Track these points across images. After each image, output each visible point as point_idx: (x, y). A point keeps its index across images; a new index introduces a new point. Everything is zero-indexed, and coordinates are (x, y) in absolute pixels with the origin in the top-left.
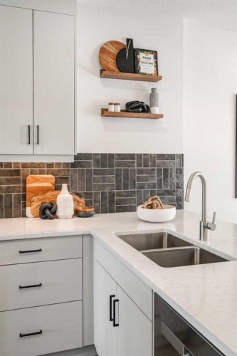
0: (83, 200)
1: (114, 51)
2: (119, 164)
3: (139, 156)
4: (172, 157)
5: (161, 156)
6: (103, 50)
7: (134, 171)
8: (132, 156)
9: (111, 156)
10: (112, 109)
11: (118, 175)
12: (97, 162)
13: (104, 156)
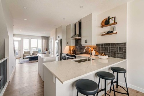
0: (98, 53)
1: (105, 21)
2: (106, 46)
3: (111, 44)
4: (122, 43)
5: (118, 44)
6: (102, 22)
7: (110, 47)
8: (109, 44)
9: (104, 44)
10: (103, 34)
11: (106, 48)
12: (101, 45)
13: (103, 44)
